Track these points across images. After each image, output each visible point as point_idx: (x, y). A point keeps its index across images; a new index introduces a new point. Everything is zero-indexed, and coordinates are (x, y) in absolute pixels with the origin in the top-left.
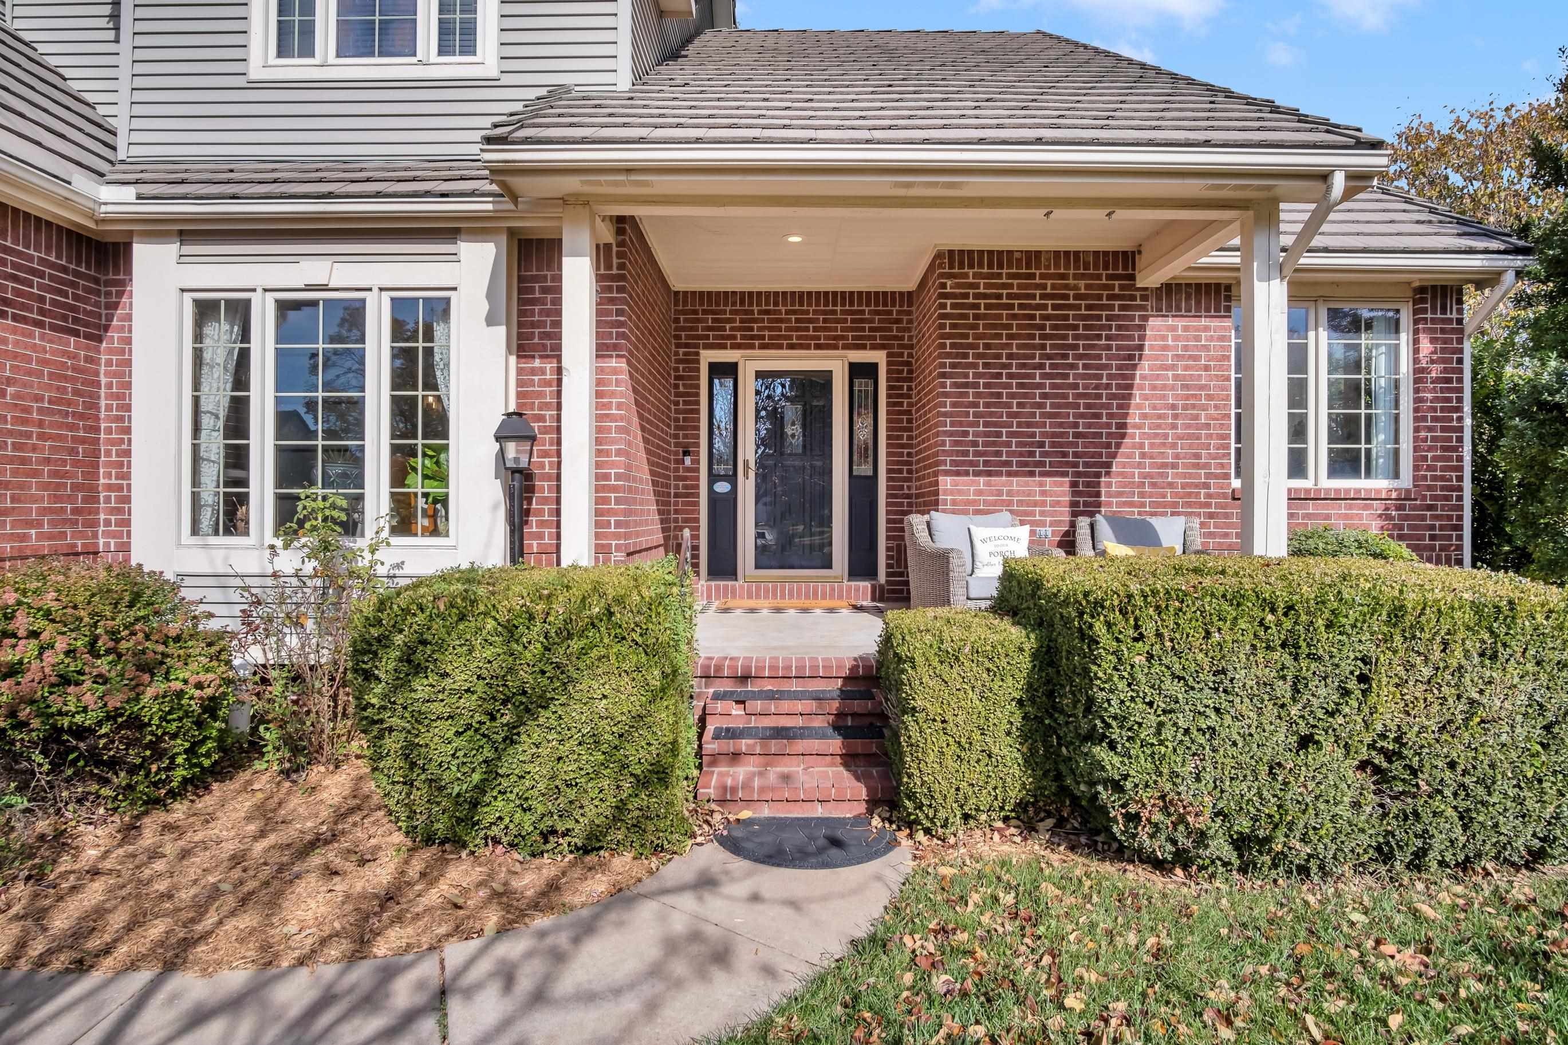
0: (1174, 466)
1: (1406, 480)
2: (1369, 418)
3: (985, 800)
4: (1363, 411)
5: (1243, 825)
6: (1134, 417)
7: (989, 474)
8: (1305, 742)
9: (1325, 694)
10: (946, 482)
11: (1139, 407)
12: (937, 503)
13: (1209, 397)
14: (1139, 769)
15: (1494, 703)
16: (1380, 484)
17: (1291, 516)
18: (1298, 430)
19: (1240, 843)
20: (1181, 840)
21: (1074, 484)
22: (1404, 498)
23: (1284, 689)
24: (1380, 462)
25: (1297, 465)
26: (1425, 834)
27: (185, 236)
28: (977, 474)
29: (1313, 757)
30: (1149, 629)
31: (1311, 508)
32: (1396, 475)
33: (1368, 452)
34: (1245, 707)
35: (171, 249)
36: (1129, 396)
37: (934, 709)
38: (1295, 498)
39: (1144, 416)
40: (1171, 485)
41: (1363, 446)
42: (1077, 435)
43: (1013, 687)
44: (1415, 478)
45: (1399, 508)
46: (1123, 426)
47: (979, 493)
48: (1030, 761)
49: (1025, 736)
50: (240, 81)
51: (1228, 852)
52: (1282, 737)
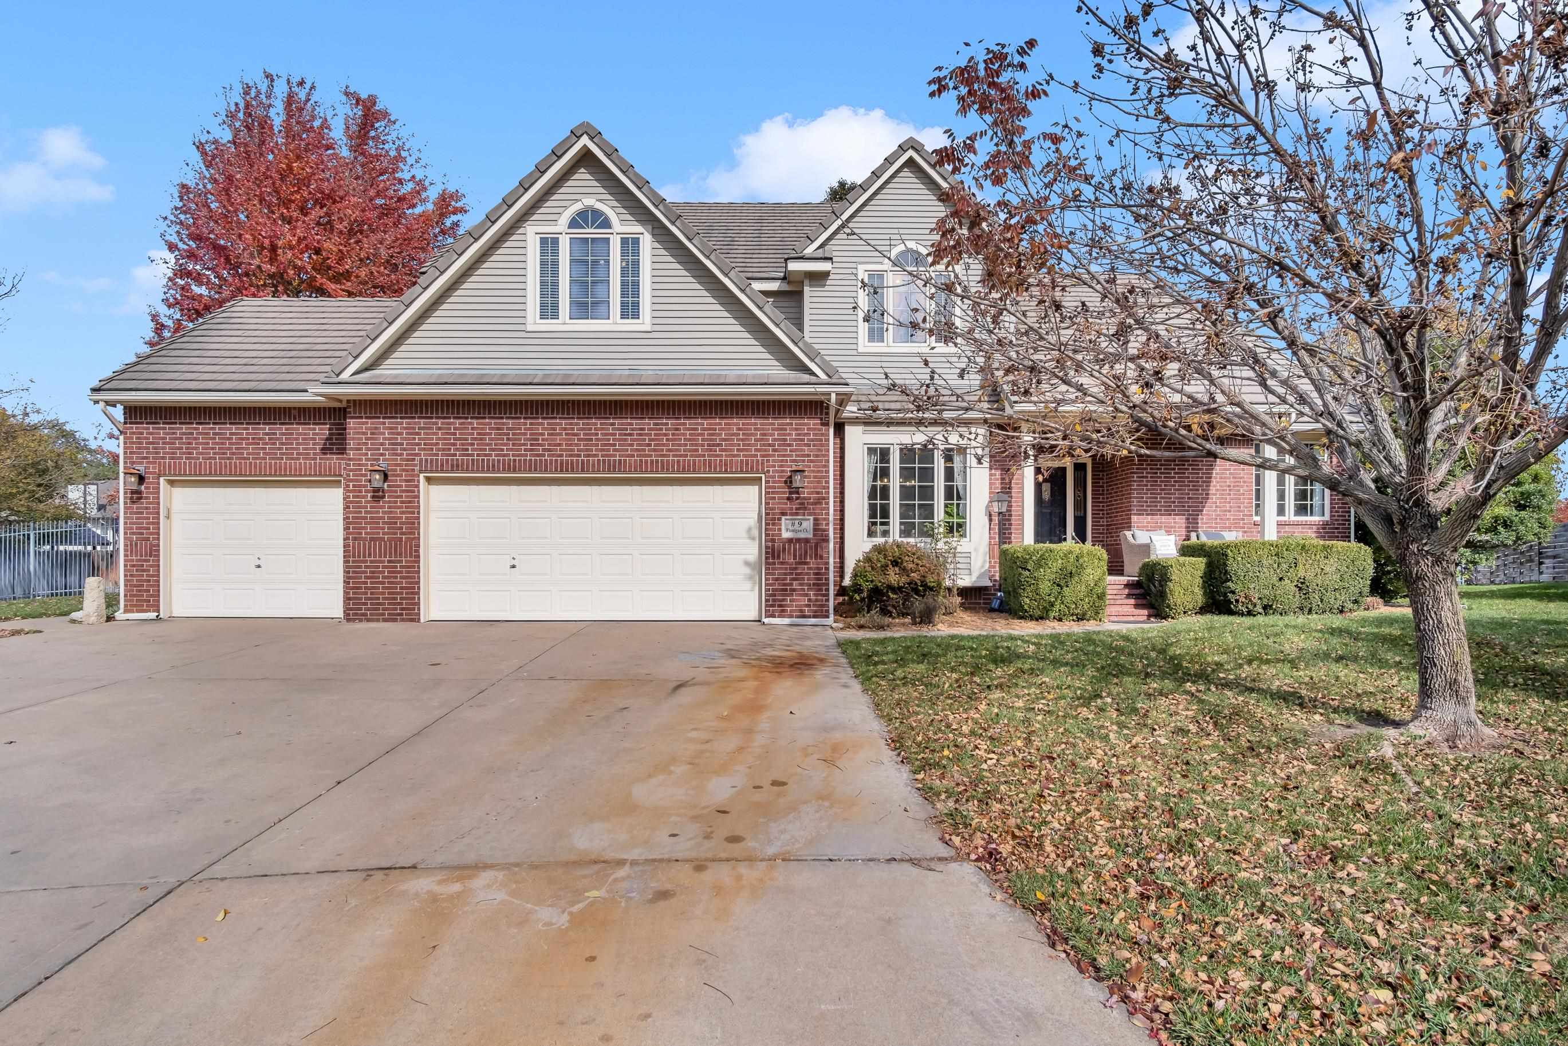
0: (1230, 511)
1: (1327, 517)
2: (1312, 490)
3: (1191, 607)
4: (1309, 487)
5: (1265, 601)
6: (1212, 490)
7: (1153, 515)
8: (1281, 579)
9: (1285, 566)
10: (1134, 518)
11: (1215, 486)
12: (1130, 527)
13: (1244, 482)
14: (1238, 588)
15: (1327, 569)
16: (1316, 518)
17: (1278, 532)
18: (1281, 496)
19: (1265, 608)
20: (1249, 606)
21: (1188, 519)
22: (1325, 524)
23: (1276, 566)
24: (1316, 509)
25: (1281, 511)
26: (1311, 603)
27: (866, 424)
28: (1147, 515)
29: (1283, 583)
30: (1242, 551)
31: (1287, 528)
32: (1323, 515)
33: (1312, 505)
34: (1265, 570)
35: (860, 429)
36: (1210, 482)
37: (1177, 580)
38: (1279, 524)
39: (1217, 490)
40: (1228, 519)
41: (1309, 502)
42: (1189, 498)
43: (1200, 573)
44: (1331, 516)
45: (1324, 528)
46: (1207, 494)
47: (1148, 523)
48: (1205, 594)
49: (1204, 587)
50: (854, 353)
51: (1261, 610)
52: (1275, 579)
